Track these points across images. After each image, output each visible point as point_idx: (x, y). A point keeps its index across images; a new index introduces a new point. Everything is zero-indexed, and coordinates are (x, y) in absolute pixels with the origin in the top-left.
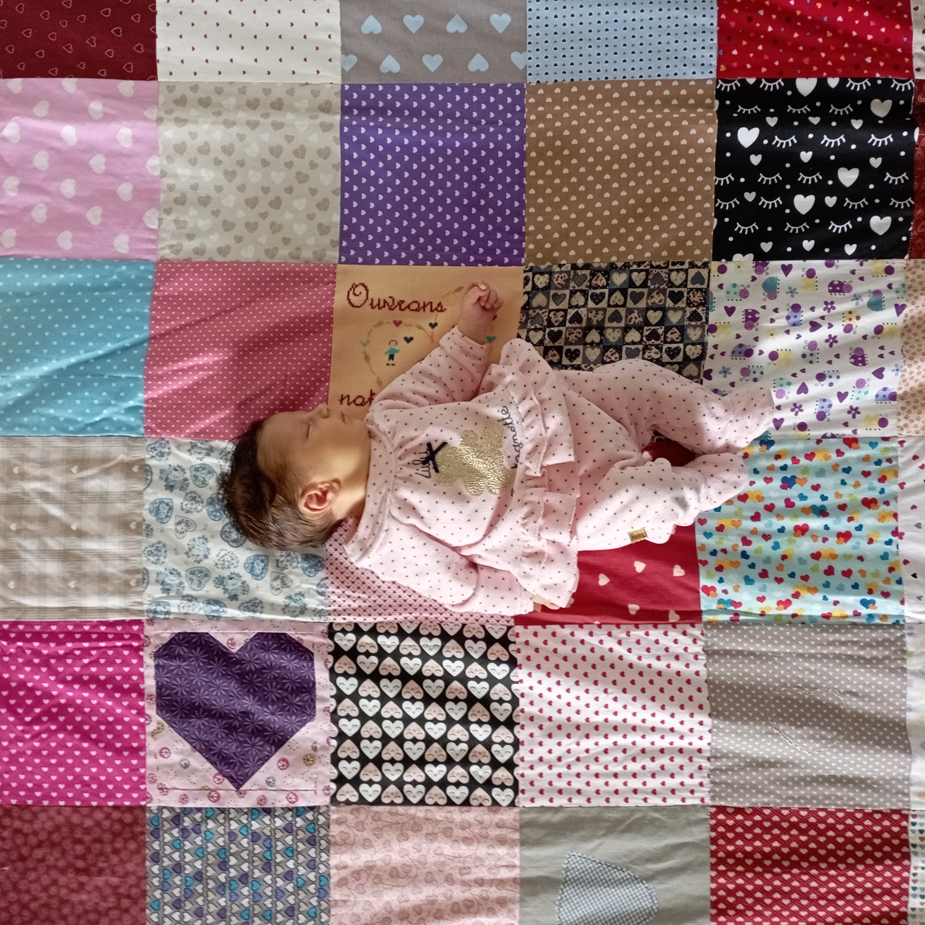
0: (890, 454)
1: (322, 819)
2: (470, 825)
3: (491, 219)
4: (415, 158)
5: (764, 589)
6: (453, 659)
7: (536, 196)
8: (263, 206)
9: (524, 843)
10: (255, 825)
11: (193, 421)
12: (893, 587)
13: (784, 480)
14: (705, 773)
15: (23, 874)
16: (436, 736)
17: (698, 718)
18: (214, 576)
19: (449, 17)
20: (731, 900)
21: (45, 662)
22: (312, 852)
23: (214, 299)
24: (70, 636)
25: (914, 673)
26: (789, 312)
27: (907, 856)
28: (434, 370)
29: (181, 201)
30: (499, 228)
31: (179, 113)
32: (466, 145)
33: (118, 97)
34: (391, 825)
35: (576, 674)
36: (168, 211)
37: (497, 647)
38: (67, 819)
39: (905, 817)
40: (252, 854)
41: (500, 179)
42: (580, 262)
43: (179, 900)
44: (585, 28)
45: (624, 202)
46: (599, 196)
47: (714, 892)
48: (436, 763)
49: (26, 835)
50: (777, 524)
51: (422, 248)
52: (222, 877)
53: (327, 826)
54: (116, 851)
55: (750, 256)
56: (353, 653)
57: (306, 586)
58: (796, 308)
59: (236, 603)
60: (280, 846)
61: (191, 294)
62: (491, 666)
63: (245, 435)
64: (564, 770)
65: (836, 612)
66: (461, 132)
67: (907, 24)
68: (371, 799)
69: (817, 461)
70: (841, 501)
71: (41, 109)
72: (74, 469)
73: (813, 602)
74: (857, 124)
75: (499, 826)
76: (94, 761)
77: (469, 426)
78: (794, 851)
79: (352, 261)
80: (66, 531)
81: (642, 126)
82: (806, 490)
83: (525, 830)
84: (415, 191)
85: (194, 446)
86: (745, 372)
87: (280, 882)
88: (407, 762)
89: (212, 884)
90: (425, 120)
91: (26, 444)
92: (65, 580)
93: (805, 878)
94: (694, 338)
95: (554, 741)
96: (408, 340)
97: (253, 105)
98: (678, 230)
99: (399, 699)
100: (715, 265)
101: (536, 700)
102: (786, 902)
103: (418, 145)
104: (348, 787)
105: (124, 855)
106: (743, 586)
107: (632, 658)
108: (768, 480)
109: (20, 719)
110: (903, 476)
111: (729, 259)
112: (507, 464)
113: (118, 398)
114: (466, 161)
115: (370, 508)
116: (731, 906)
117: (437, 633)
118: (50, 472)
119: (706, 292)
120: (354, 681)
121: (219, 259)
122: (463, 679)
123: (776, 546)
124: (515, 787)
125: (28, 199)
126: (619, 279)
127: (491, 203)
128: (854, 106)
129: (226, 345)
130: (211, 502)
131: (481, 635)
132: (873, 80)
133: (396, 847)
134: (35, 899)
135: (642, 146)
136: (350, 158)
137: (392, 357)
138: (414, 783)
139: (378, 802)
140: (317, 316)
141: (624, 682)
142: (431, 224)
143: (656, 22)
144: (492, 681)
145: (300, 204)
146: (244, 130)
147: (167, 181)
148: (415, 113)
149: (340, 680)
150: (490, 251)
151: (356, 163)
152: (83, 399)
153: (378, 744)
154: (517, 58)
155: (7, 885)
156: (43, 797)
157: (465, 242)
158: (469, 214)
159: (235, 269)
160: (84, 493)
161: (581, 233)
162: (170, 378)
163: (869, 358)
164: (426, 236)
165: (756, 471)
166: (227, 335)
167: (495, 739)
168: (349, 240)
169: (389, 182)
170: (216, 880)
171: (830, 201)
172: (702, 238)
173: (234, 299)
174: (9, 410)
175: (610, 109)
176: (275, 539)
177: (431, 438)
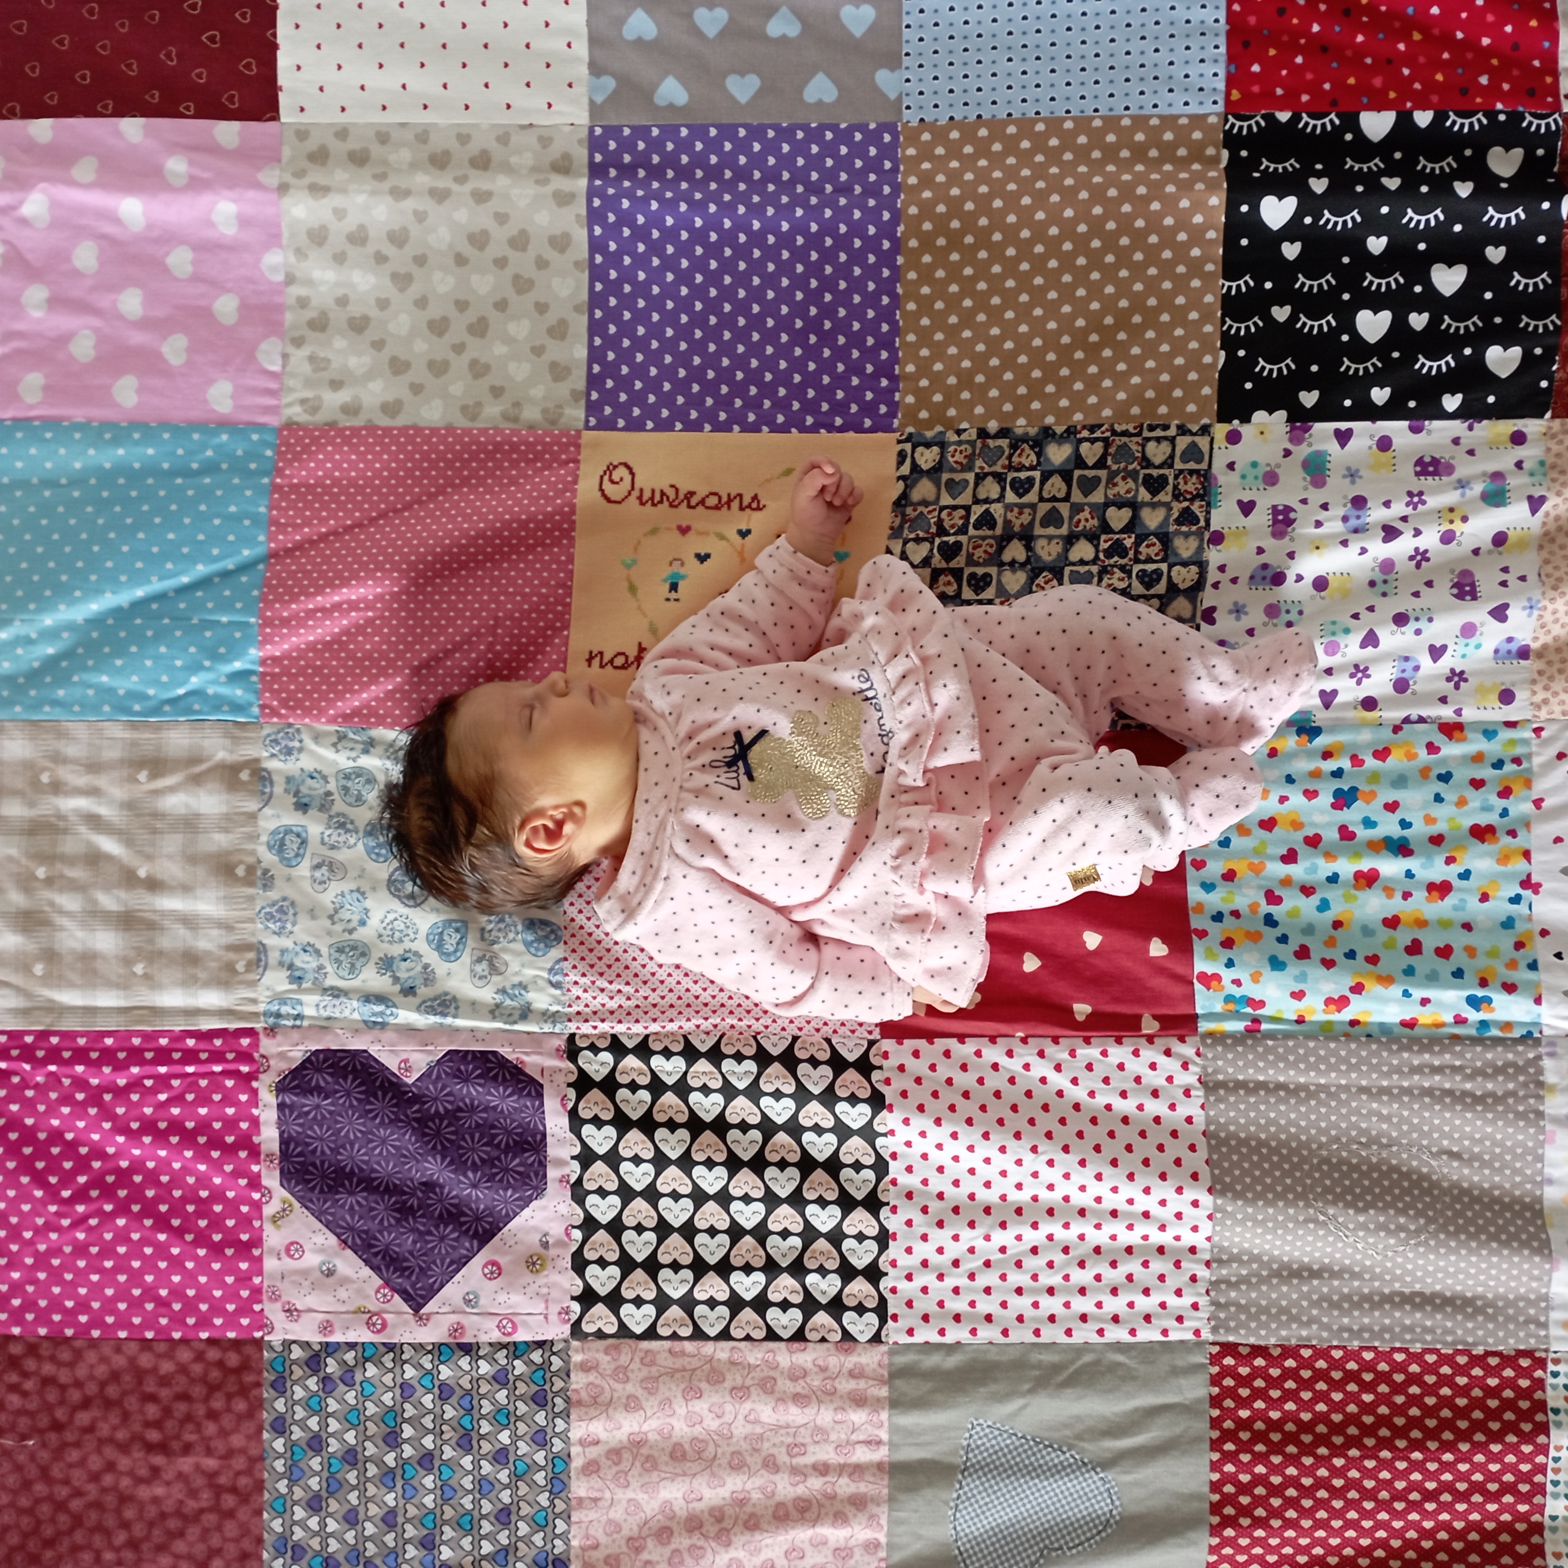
0: (1519, 751)
1: (557, 1362)
2: (805, 1374)
3: (841, 354)
4: (714, 250)
5: (1302, 977)
6: (778, 1095)
7: (918, 315)
8: (457, 332)
9: (896, 1403)
10: (445, 1372)
11: (340, 696)
12: (1522, 975)
13: (1338, 793)
14: (1201, 1288)
15: (59, 1452)
16: (748, 1225)
17: (1189, 1194)
18: (376, 955)
19: (771, 11)
20: (1245, 1500)
21: (95, 1097)
22: (540, 1418)
23: (376, 490)
24: (136, 1056)
25: (1556, 1120)
26: (1348, 510)
27: (1544, 1429)
28: (745, 609)
29: (320, 324)
30: (856, 368)
31: (316, 175)
32: (799, 227)
33: (214, 149)
34: (672, 1373)
35: (984, 1122)
36: (298, 342)
37: (851, 1075)
38: (132, 1360)
39: (1541, 1363)
40: (439, 1419)
41: (857, 285)
42: (993, 426)
43: (317, 1497)
44: (1001, 28)
45: (1066, 324)
46: (1024, 313)
47: (1215, 1487)
48: (748, 1269)
49: (63, 1388)
50: (1325, 868)
51: (725, 403)
52: (390, 1459)
53: (566, 1373)
54: (213, 1415)
55: (1282, 415)
56: (609, 1085)
57: (530, 972)
58: (1359, 502)
59: (414, 1001)
60: (487, 1407)
61: (336, 482)
62: (842, 1107)
63: (428, 720)
64: (963, 1282)
65: (1425, 1016)
66: (791, 207)
67: (1550, 19)
68: (638, 1330)
69: (1395, 761)
70: (1434, 830)
71: (85, 170)
72: (143, 776)
73: (1386, 1001)
74: (1464, 190)
75: (852, 1375)
76: (176, 1264)
77: (804, 703)
78: (1351, 1419)
79: (607, 425)
80: (129, 879)
81: (1098, 195)
82: (1375, 810)
83: (898, 1383)
84: (713, 306)
85: (342, 737)
86: (1272, 611)
87: (487, 1468)
88: (699, 1267)
89: (372, 1470)
90: (730, 185)
91: (62, 734)
92: (128, 962)
93: (1370, 1464)
94: (1185, 554)
95: (947, 1233)
96: (702, 558)
97: (440, 161)
98: (1158, 371)
99: (686, 1163)
100: (1220, 430)
101: (917, 1164)
102: (1338, 1504)
103: (719, 229)
104: (600, 1309)
105: (227, 1421)
106: (1268, 974)
107: (1078, 1093)
108: (1310, 794)
109: (53, 1194)
110: (1540, 787)
111: (1246, 419)
112: (867, 765)
113: (216, 657)
114: (800, 255)
116: (1245, 1511)
117: (750, 1051)
118: (102, 781)
119: (1206, 477)
120: (610, 1131)
121: (385, 422)
122: (794, 1128)
123: (1324, 906)
124: (881, 1310)
125: (63, 322)
126: (1058, 454)
127: (842, 326)
128: (1459, 158)
129: (396, 567)
130: (370, 832)
131: (824, 1056)
132: (1492, 115)
133: (681, 1408)
134: (78, 1493)
135: (1096, 226)
136: (604, 251)
138: (712, 1303)
139: (651, 1333)
140: (549, 517)
141: (1065, 1134)
142: (741, 362)
143: (1121, 18)
144: (842, 1131)
145: (521, 328)
146: (426, 204)
147: (295, 291)
148: (714, 173)
149: (588, 1130)
150: (839, 408)
151: (614, 260)
152: (157, 658)
153: (651, 1236)
154: (886, 80)
155: (33, 1472)
156: (91, 1325)
157: (798, 392)
158: (805, 345)
159: (411, 440)
160: (157, 815)
161: (994, 377)
162: (302, 623)
163: (1483, 588)
164: (731, 382)
165: (1290, 780)
166: (398, 550)
167: (848, 1229)
168: (602, 390)
169: (670, 291)
170: (380, 1463)
171: (1418, 321)
172: (1199, 384)
173: (409, 490)
174: (34, 676)
175: (1044, 166)
176: (474, 896)
177: (741, 723)
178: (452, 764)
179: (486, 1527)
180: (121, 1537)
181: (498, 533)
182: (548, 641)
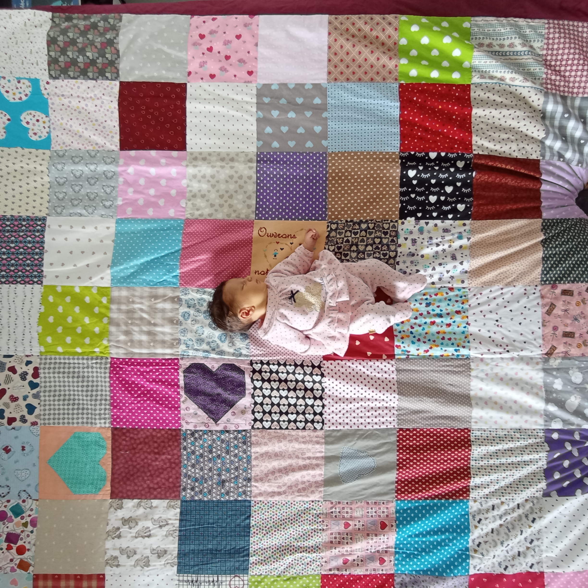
0: (466, 294)
1: (248, 435)
2: (305, 437)
3: (314, 203)
4: (285, 179)
5: (419, 346)
6: (299, 374)
7: (332, 194)
8: (226, 197)
9: (326, 443)
10: (223, 437)
11: (198, 281)
12: (466, 344)
13: (427, 303)
14: (395, 416)
15: (134, 455)
16: (292, 403)
17: (393, 395)
18: (206, 341)
19: (298, 127)
20: (404, 463)
21: (142, 373)
22: (245, 447)
23: (207, 234)
24: (151, 364)
25: (474, 377)
26: (428, 240)
27: (470, 446)
28: (292, 261)
29: (194, 196)
30: (317, 206)
31: (195, 163)
32: (305, 175)
33: (172, 157)
34: (275, 437)
35: (347, 379)
36: (189, 200)
37: (316, 369)
38: (151, 433)
39: (469, 431)
40: (221, 447)
41: (318, 188)
42: (349, 220)
43: (194, 464)
44: (350, 132)
45: (365, 197)
46: (356, 194)
47: (398, 460)
48: (292, 413)
49: (135, 440)
50: (424, 320)
51: (287, 214)
52: (210, 456)
53: (250, 437)
54: (170, 446)
55: (413, 218)
56: (260, 372)
57: (241, 346)
58: (431, 238)
59: (215, 352)
60: (232, 445)
61: (197, 232)
62: (314, 377)
63: (218, 287)
64: (341, 416)
65: (445, 354)
66: (303, 170)
67: (470, 133)
68: (267, 427)
69: (439, 296)
70: (447, 312)
71: (142, 162)
72: (153, 300)
73: (437, 350)
74: (452, 170)
75: (316, 437)
76: (161, 412)
77: (307, 284)
78: (428, 444)
79: (260, 218)
80: (149, 323)
81: (372, 168)
82: (434, 307)
83: (327, 439)
84: (285, 192)
85: (198, 291)
86: (412, 262)
87: (232, 458)
88: (281, 413)
89: (206, 459)
90: (289, 165)
91: (134, 290)
92: (149, 343)
93: (432, 454)
94: (393, 249)
95: (338, 405)
96: (282, 249)
97: (223, 160)
98: (386, 208)
99: (278, 389)
100: (400, 221)
101: (331, 389)
102: (425, 463)
103: (286, 175)
104: (258, 423)
105: (173, 447)
106: (411, 345)
107: (368, 373)
108: (421, 304)
109: (132, 395)
110: (470, 302)
111: (405, 219)
112: (322, 299)
113: (169, 272)
114: (305, 181)
115: (268, 316)
116: (405, 465)
117: (293, 364)
118: (143, 301)
119: (397, 232)
120: (260, 382)
121: (209, 218)
122: (303, 381)
123: (423, 329)
124: (323, 422)
125: (137, 196)
126: (364, 226)
127: (314, 197)
128: (450, 163)
129: (211, 251)
130: (205, 312)
131: (310, 365)
132: (458, 154)
133: (277, 445)
134: (139, 464)
135: (372, 176)
136: (260, 179)
137: (275, 256)
138: (284, 421)
139: (270, 428)
140: (246, 240)
141: (365, 382)
142: (291, 205)
143: (376, 130)
144: (314, 382)
145: (240, 197)
146: (219, 169)
147: (189, 189)
148: (285, 162)
149: (255, 382)
150: (314, 215)
151: (262, 181)
152: (156, 272)
153: (270, 406)
154: (324, 143)
155: (128, 459)
156: (142, 425)
157: (304, 211)
158: (306, 201)
159: (215, 222)
160: (156, 309)
161: (349, 209)
162: (189, 264)
163: (457, 258)
164: (289, 209)
165: (416, 300)
166: (212, 247)
167: (315, 404)
168: (259, 211)
169: (275, 188)
170: (208, 457)
171: (443, 198)
172: (395, 211)
173: (214, 233)
174: (128, 277)
175: (360, 162)
176: (229, 328)
177: (292, 289)
178: (224, 297)
179: (232, 471)
180: (148, 474)
181: (235, 243)
182: (246, 268)
